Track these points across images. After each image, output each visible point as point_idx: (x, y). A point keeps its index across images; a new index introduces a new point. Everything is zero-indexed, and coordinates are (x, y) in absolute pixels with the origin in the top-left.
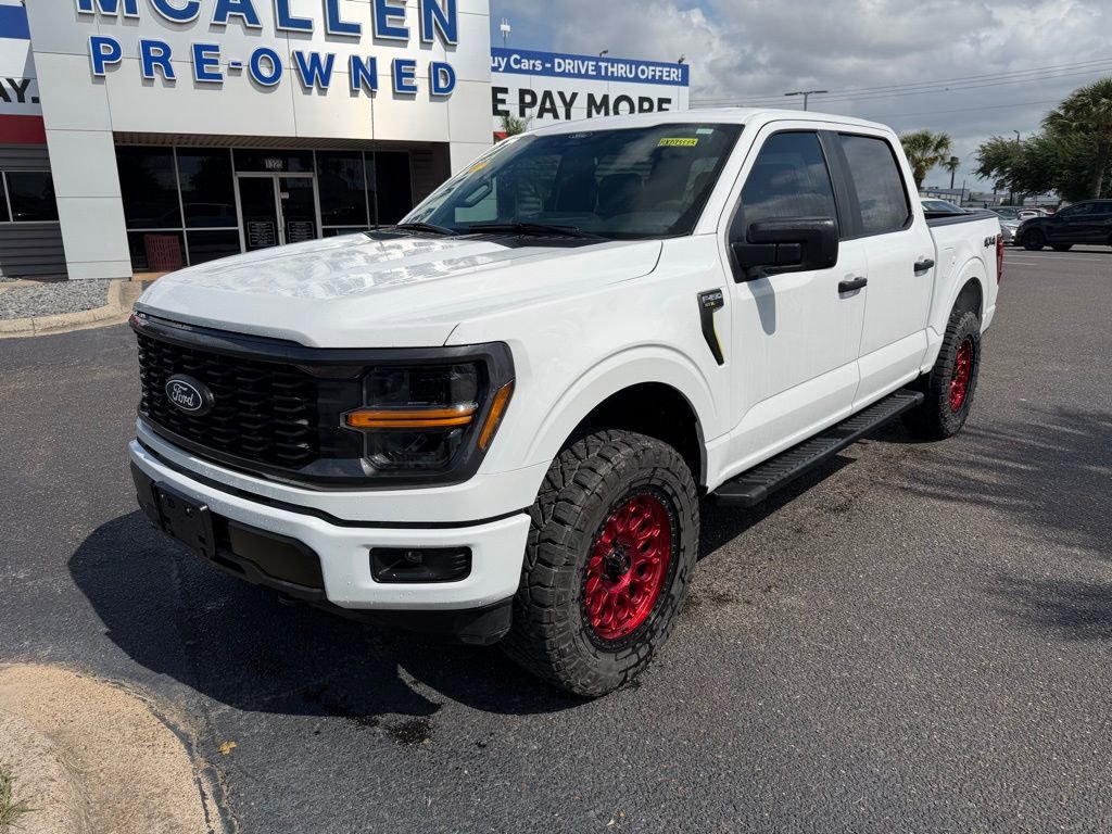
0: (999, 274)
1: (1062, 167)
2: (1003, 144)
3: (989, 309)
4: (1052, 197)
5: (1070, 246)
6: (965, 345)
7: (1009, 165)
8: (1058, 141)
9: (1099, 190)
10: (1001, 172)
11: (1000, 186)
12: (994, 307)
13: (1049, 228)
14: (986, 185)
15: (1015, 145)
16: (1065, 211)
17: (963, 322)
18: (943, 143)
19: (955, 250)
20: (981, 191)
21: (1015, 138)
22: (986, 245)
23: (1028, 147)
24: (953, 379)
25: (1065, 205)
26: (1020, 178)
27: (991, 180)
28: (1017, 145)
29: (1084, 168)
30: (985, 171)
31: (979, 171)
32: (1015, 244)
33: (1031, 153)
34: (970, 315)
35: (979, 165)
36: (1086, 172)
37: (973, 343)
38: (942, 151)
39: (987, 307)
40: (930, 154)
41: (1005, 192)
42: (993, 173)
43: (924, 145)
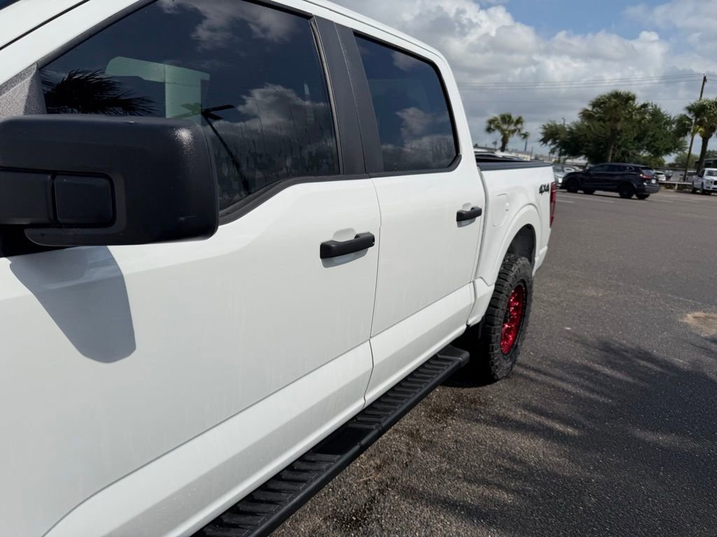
0: (552, 219)
1: (589, 142)
2: (555, 125)
3: (541, 251)
4: (582, 160)
5: (594, 191)
6: (518, 289)
7: (558, 138)
8: (588, 127)
9: (610, 159)
10: (554, 142)
11: (553, 151)
12: (546, 248)
13: (582, 179)
14: (545, 150)
15: (563, 127)
16: (591, 169)
17: (515, 269)
18: (519, 121)
19: (508, 198)
20: (542, 154)
21: (562, 123)
22: (541, 192)
23: (570, 128)
24: (505, 322)
25: (590, 165)
26: (564, 147)
27: (547, 147)
28: (564, 127)
29: (601, 144)
30: (545, 141)
31: (541, 141)
32: (561, 188)
33: (571, 132)
34: (523, 261)
35: (541, 137)
36: (602, 147)
37: (525, 286)
38: (519, 126)
39: (541, 248)
40: (512, 127)
41: (556, 155)
42: (549, 142)
43: (509, 121)
